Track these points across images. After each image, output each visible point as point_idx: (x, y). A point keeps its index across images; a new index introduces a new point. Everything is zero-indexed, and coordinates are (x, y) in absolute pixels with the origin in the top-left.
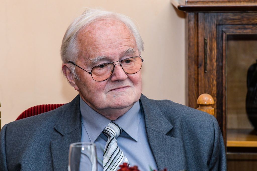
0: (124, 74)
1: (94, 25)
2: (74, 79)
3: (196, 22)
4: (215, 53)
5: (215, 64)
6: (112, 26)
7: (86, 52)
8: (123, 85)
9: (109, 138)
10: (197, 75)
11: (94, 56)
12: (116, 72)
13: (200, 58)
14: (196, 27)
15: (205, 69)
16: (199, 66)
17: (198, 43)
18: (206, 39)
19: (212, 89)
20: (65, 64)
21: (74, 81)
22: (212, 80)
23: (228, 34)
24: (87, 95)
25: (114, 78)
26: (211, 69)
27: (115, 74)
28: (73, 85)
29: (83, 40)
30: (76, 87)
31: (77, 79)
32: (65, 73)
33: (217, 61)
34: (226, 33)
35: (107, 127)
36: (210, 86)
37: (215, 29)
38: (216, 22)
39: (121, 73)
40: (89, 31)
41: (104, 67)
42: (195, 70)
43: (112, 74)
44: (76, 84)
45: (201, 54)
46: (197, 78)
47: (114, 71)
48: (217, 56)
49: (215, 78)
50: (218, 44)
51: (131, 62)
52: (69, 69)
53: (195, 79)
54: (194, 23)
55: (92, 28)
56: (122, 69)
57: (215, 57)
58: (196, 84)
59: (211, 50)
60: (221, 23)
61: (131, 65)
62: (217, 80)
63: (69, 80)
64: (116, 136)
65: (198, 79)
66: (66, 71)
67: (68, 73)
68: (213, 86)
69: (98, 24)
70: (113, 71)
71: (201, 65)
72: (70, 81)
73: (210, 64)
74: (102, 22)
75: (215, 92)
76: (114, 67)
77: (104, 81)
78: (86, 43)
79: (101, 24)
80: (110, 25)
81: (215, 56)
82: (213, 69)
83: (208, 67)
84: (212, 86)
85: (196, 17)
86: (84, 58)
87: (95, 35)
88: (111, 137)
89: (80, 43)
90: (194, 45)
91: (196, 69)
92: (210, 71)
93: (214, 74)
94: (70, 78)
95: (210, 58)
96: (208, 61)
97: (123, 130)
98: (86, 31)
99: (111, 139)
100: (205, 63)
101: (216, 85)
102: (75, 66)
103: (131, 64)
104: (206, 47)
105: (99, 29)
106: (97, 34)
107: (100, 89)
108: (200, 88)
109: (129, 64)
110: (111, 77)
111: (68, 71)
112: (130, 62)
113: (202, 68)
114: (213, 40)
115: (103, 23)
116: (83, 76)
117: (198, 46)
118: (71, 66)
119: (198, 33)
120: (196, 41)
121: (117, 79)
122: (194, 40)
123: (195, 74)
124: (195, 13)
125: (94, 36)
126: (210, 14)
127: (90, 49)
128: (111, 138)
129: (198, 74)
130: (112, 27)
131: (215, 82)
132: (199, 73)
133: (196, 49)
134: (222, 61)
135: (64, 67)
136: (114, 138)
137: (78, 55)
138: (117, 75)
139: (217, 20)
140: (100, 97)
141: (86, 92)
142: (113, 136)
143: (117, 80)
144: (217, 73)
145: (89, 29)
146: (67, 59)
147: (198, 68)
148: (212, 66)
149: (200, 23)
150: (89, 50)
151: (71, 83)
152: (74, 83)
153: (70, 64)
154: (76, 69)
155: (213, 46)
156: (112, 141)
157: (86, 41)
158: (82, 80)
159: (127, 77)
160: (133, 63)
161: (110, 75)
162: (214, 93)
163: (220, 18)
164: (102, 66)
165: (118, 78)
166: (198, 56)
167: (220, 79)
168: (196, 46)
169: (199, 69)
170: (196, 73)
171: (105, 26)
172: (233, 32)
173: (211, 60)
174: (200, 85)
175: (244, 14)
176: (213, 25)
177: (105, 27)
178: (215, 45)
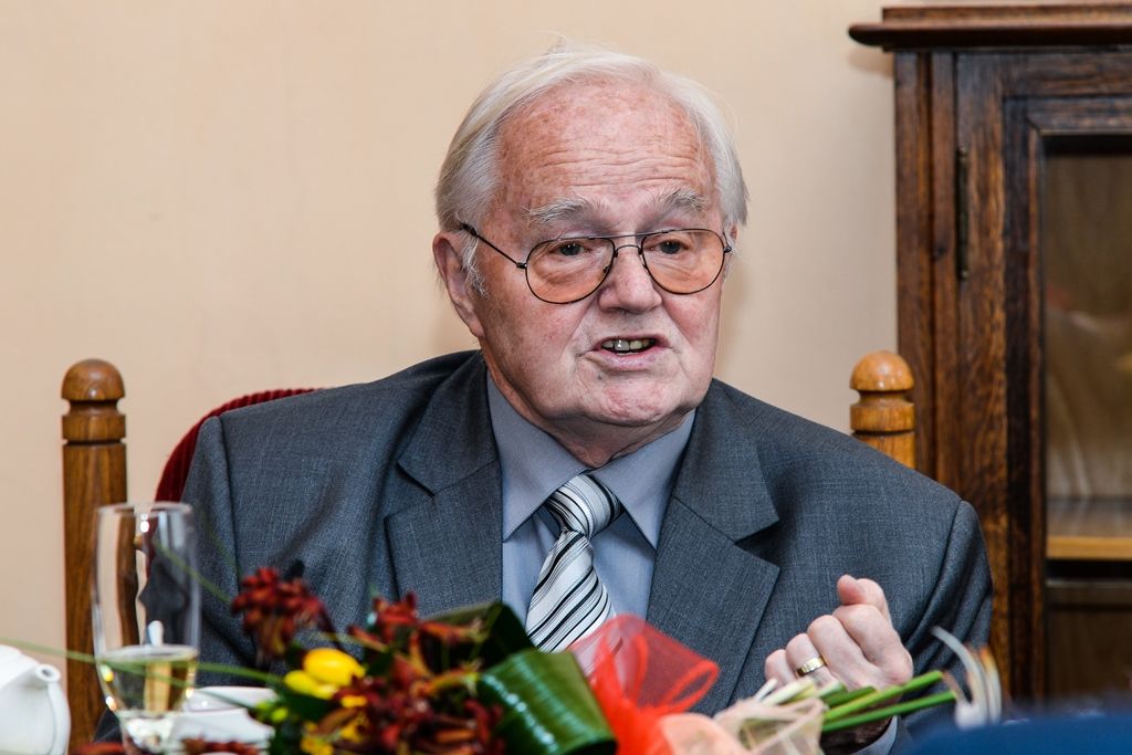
0: (649, 285)
1: (567, 97)
2: (470, 291)
3: (923, 91)
4: (999, 202)
5: (1000, 246)
6: (632, 109)
7: (519, 189)
8: (642, 328)
9: (566, 532)
10: (926, 287)
11: (543, 202)
12: (619, 276)
13: (939, 222)
14: (924, 108)
15: (960, 265)
16: (936, 253)
17: (930, 168)
18: (963, 150)
19: (989, 342)
20: (446, 236)
21: (470, 300)
22: (987, 306)
23: (1045, 131)
24: (509, 352)
25: (608, 299)
26: (985, 262)
27: (613, 285)
28: (464, 317)
29: (517, 143)
30: (476, 323)
31: (478, 291)
32: (444, 271)
33: (1005, 233)
34: (1038, 130)
35: (564, 490)
36: (982, 331)
37: (999, 115)
38: (1000, 88)
39: (637, 281)
40: (541, 116)
41: (577, 253)
42: (920, 269)
43: (605, 283)
44: (476, 311)
45: (944, 208)
46: (926, 298)
47: (615, 270)
48: (1005, 217)
49: (1000, 300)
50: (1010, 169)
51: (685, 252)
52: (456, 254)
53: (920, 302)
54: (917, 92)
55: (558, 106)
56: (646, 266)
57: (1001, 220)
58: (925, 320)
59: (984, 194)
60: (1020, 91)
61: (683, 263)
62: (1006, 307)
63: (453, 295)
64: (591, 528)
65: (932, 304)
66: (445, 261)
67: (455, 268)
68: (993, 329)
69: (581, 95)
70: (607, 271)
71: (943, 251)
72: (457, 299)
73: (981, 243)
74: (597, 90)
75: (1001, 353)
76: (615, 254)
77: (573, 305)
78: (524, 156)
79: (591, 98)
80: (624, 104)
81: (997, 217)
82: (991, 265)
83: (973, 256)
84: (988, 328)
85: (923, 67)
86: (512, 212)
87: (562, 130)
88: (571, 529)
89: (505, 155)
90: (916, 174)
91: (925, 263)
92: (984, 273)
93: (996, 285)
94: (457, 289)
95: (980, 223)
96: (974, 238)
97: (622, 509)
98: (534, 114)
99: (570, 539)
100: (961, 243)
101: (1003, 325)
102: (477, 243)
103: (683, 258)
104: (966, 181)
105: (581, 113)
106: (569, 128)
107: (554, 333)
108: (939, 338)
109: (676, 256)
110: (600, 291)
111: (452, 261)
112: (681, 253)
113: (949, 261)
114: (992, 156)
115: (599, 95)
116: (500, 279)
117: (931, 180)
118: (464, 243)
119: (930, 129)
120: (922, 159)
121: (620, 300)
122: (917, 156)
123: (921, 284)
124: (919, 55)
125: (556, 133)
126: (977, 58)
127: (532, 175)
128: (573, 535)
129: (932, 283)
130: (630, 113)
131: (1000, 316)
132: (938, 278)
133: (923, 189)
134: (1026, 236)
135: (441, 246)
136: (581, 535)
137: (493, 202)
138: (621, 287)
139: (1007, 82)
140: (554, 366)
141: (505, 342)
142: (580, 529)
143: (617, 304)
144: (1006, 280)
145: (546, 111)
146: (451, 212)
147: (933, 260)
148: (989, 252)
149: (940, 90)
150: (531, 179)
151: (458, 306)
152: (469, 306)
153: (464, 235)
154: (478, 253)
155: (993, 178)
156: (574, 547)
157: (526, 148)
158: (496, 296)
159: (659, 300)
160: (691, 258)
161: (595, 284)
162: (995, 357)
163: (1016, 72)
164: (570, 249)
165: (623, 300)
166: (931, 217)
167: (1020, 304)
168: (922, 176)
169: (938, 265)
170: (926, 278)
171: (607, 105)
172: (1065, 127)
173: (985, 232)
174: (939, 324)
175: (1108, 59)
176: (992, 97)
177: (604, 110)
178: (998, 174)
